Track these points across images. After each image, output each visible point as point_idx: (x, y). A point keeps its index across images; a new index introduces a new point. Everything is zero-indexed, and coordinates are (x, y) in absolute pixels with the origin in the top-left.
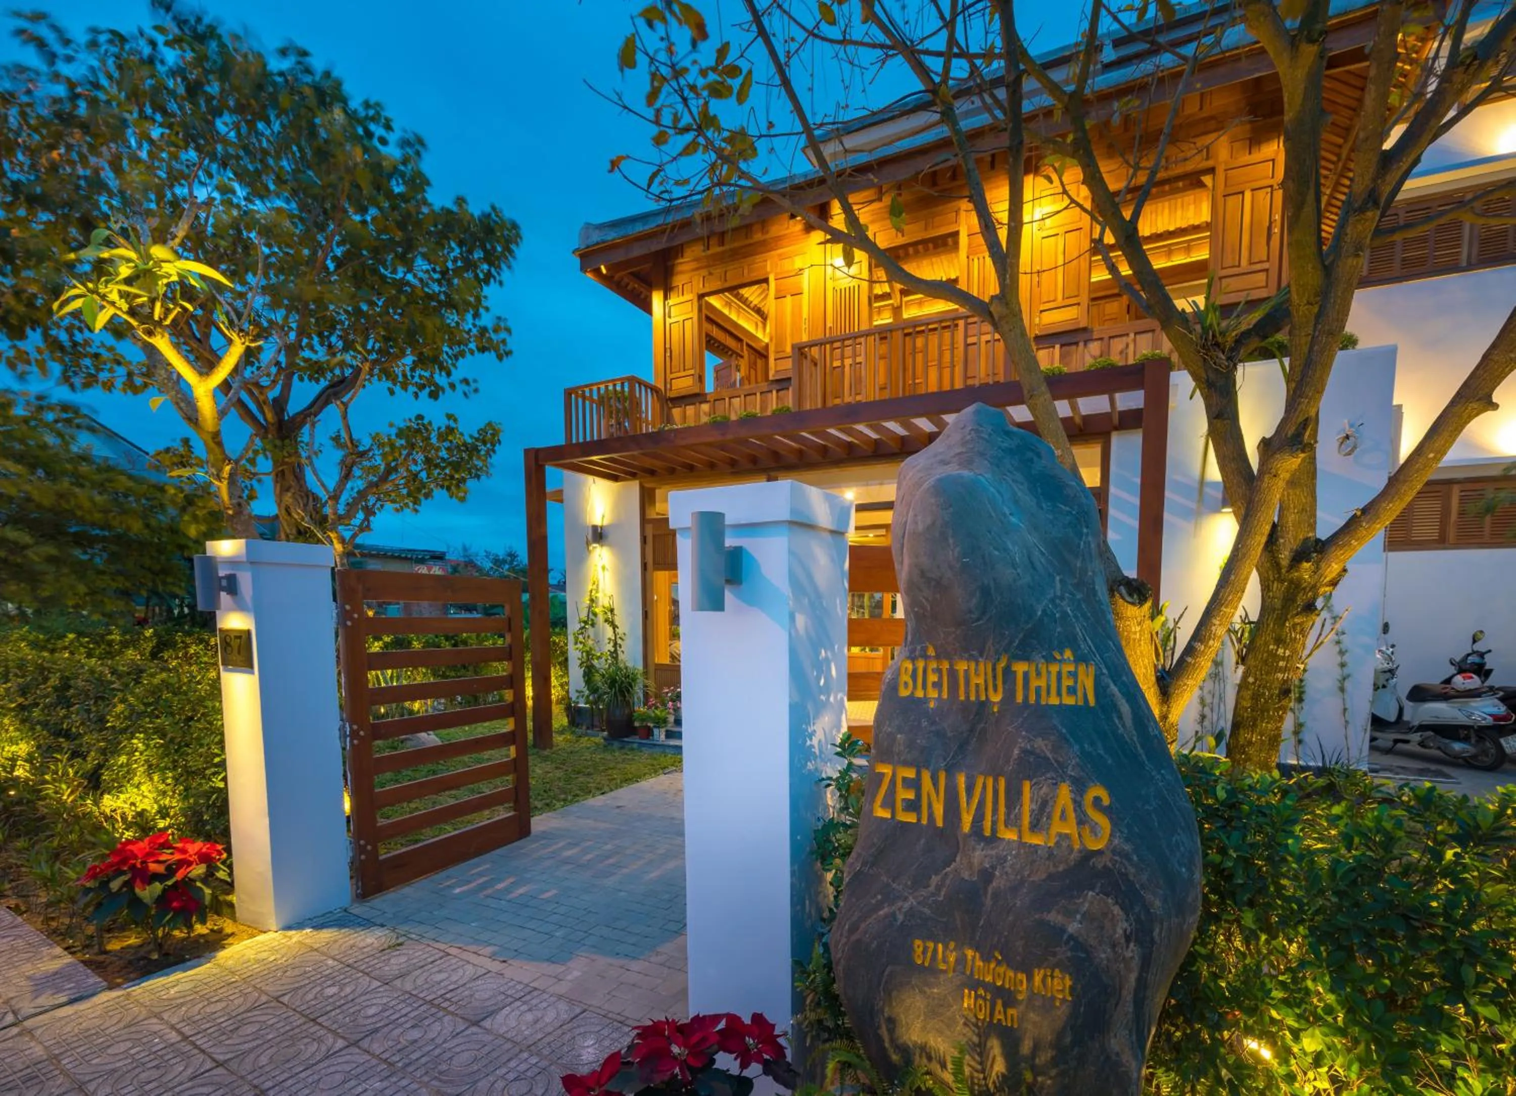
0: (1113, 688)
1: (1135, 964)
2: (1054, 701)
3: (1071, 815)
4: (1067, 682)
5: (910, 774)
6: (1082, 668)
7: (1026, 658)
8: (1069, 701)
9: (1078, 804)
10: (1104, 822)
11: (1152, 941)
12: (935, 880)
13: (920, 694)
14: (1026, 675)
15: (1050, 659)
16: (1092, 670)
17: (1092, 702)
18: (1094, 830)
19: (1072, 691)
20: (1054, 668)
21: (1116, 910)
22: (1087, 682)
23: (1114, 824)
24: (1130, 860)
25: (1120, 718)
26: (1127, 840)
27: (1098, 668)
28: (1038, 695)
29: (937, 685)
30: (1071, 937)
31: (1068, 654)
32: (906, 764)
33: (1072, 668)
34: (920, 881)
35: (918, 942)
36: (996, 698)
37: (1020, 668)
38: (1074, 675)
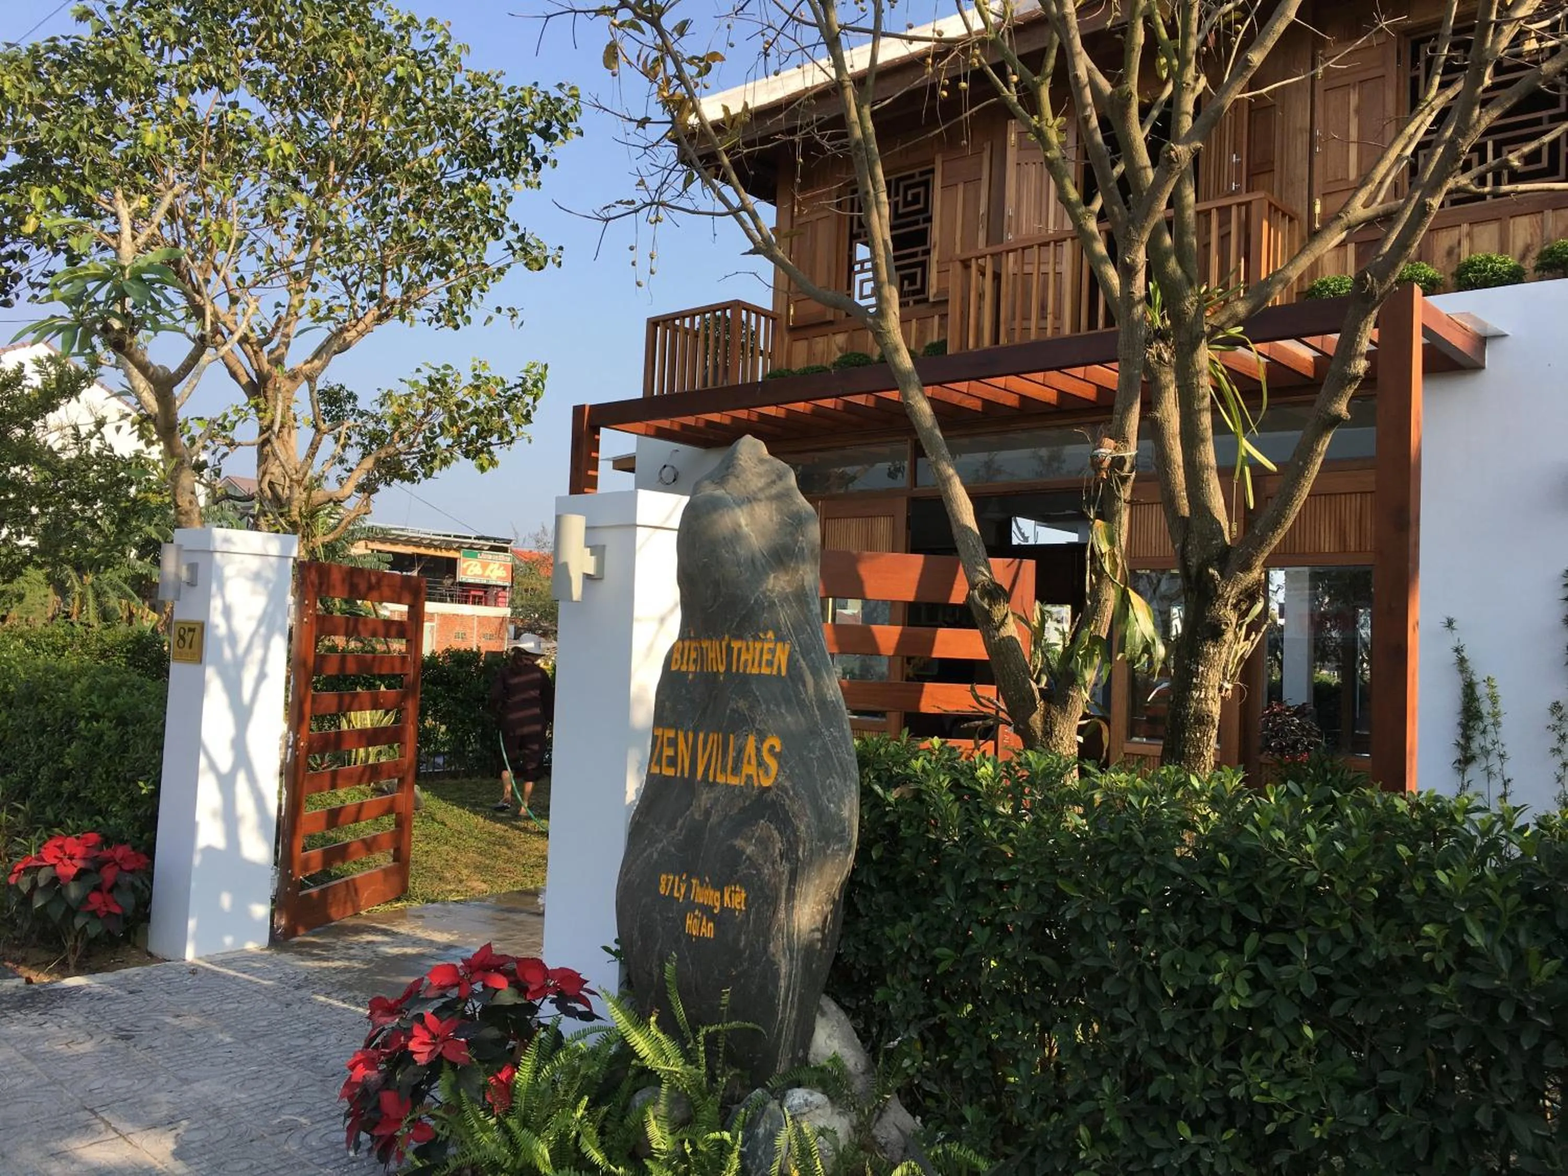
0: (803, 663)
1: (786, 877)
2: (755, 671)
3: (754, 761)
4: (766, 657)
5: (671, 734)
6: (779, 645)
7: (740, 637)
8: (765, 671)
9: (758, 750)
10: (773, 764)
11: (798, 859)
12: (680, 822)
13: (684, 668)
14: (740, 650)
15: (756, 638)
16: (787, 647)
17: (784, 673)
18: (767, 772)
19: (770, 663)
20: (758, 645)
21: (776, 834)
22: (782, 656)
23: (780, 766)
24: (787, 793)
25: (804, 685)
26: (788, 778)
27: (793, 646)
28: (746, 666)
29: (695, 661)
30: (748, 858)
31: (770, 634)
32: (670, 727)
33: (771, 645)
34: (671, 825)
35: (664, 877)
36: (722, 669)
37: (736, 645)
38: (773, 651)
